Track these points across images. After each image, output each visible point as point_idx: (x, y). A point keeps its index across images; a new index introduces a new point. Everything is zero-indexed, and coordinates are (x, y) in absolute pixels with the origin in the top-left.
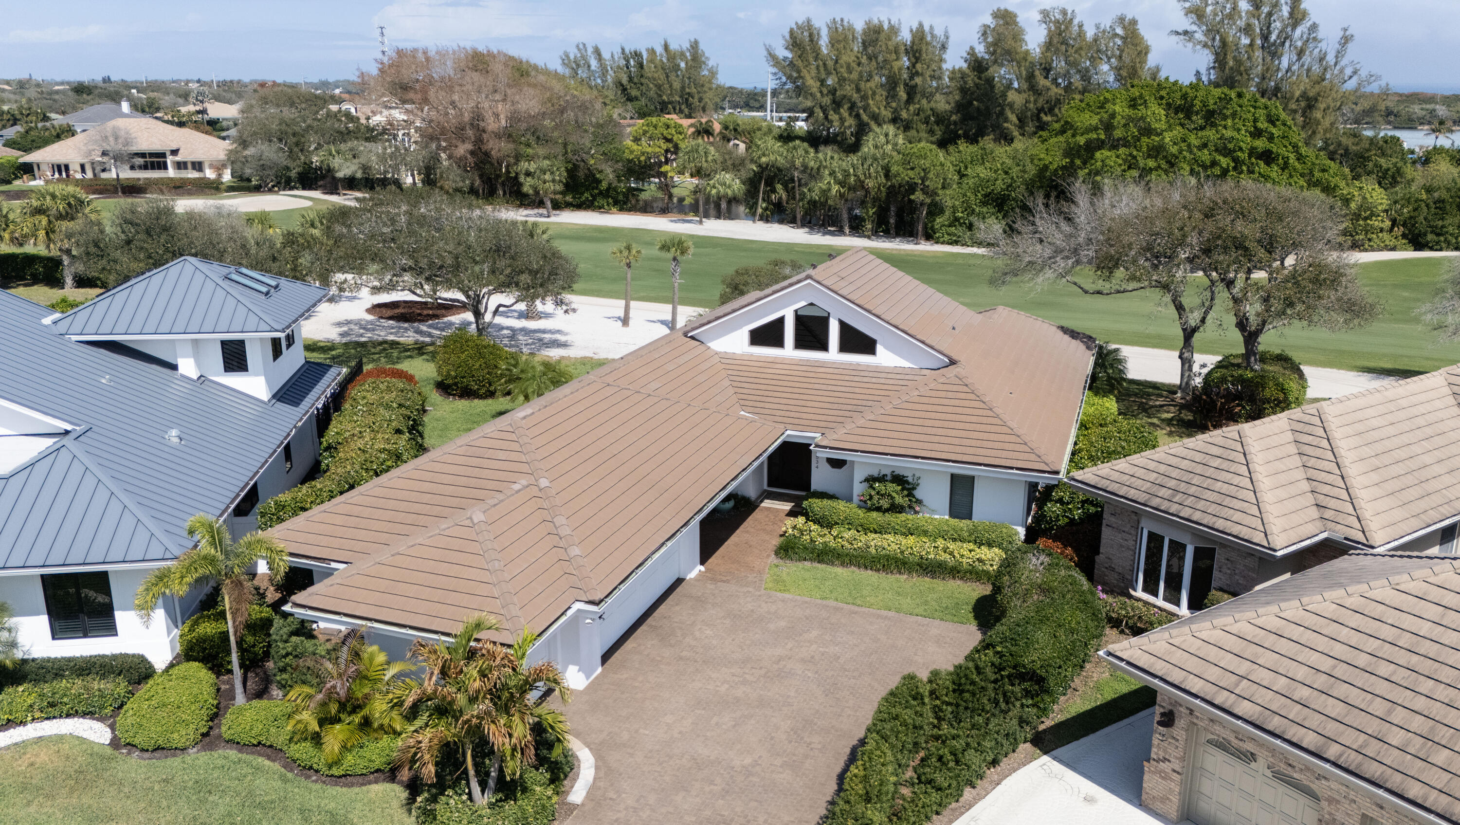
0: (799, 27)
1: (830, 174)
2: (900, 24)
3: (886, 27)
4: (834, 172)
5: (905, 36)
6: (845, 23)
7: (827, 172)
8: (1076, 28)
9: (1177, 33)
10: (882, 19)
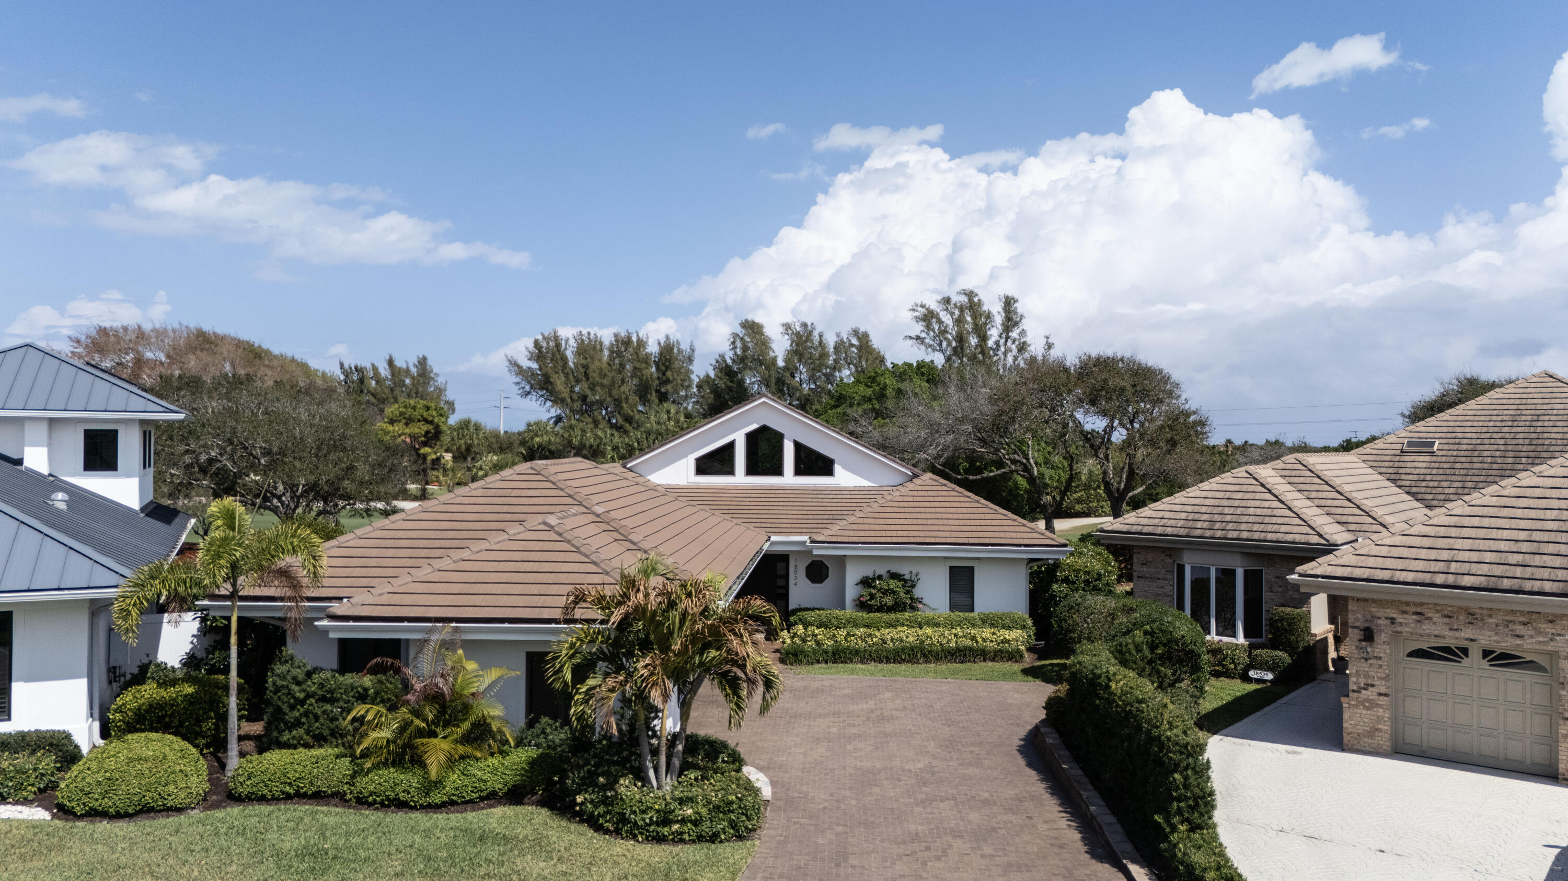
0: (544, 338)
1: (613, 449)
2: (648, 338)
3: (634, 339)
4: (617, 447)
5: (653, 348)
6: (592, 336)
7: (609, 448)
8: (817, 337)
9: (911, 338)
10: (630, 331)
